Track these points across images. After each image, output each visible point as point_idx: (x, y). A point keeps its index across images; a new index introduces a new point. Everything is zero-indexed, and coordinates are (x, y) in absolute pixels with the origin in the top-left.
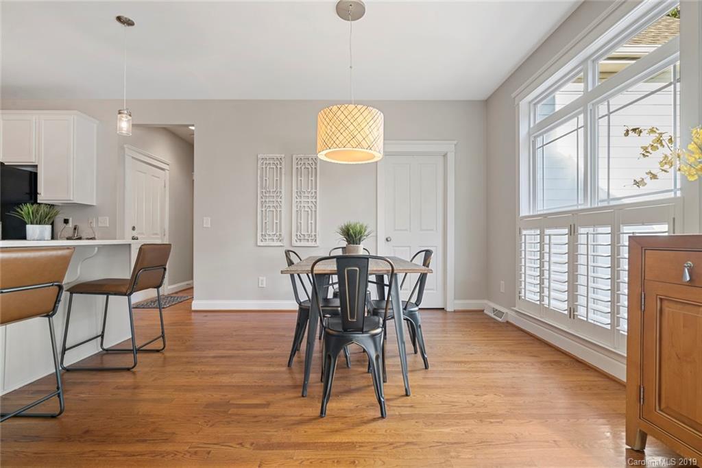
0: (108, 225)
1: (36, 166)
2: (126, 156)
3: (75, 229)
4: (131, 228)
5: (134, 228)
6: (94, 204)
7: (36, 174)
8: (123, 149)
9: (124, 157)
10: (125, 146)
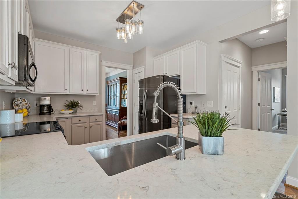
0: (213, 106)
1: (180, 76)
2: (222, 61)
3: (196, 108)
4: (225, 107)
5: (226, 107)
6: (205, 94)
7: (180, 80)
8: (220, 57)
9: (221, 62)
10: (222, 55)
